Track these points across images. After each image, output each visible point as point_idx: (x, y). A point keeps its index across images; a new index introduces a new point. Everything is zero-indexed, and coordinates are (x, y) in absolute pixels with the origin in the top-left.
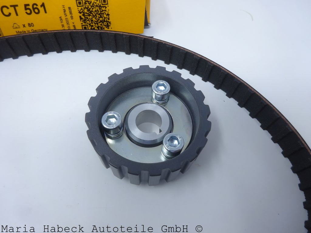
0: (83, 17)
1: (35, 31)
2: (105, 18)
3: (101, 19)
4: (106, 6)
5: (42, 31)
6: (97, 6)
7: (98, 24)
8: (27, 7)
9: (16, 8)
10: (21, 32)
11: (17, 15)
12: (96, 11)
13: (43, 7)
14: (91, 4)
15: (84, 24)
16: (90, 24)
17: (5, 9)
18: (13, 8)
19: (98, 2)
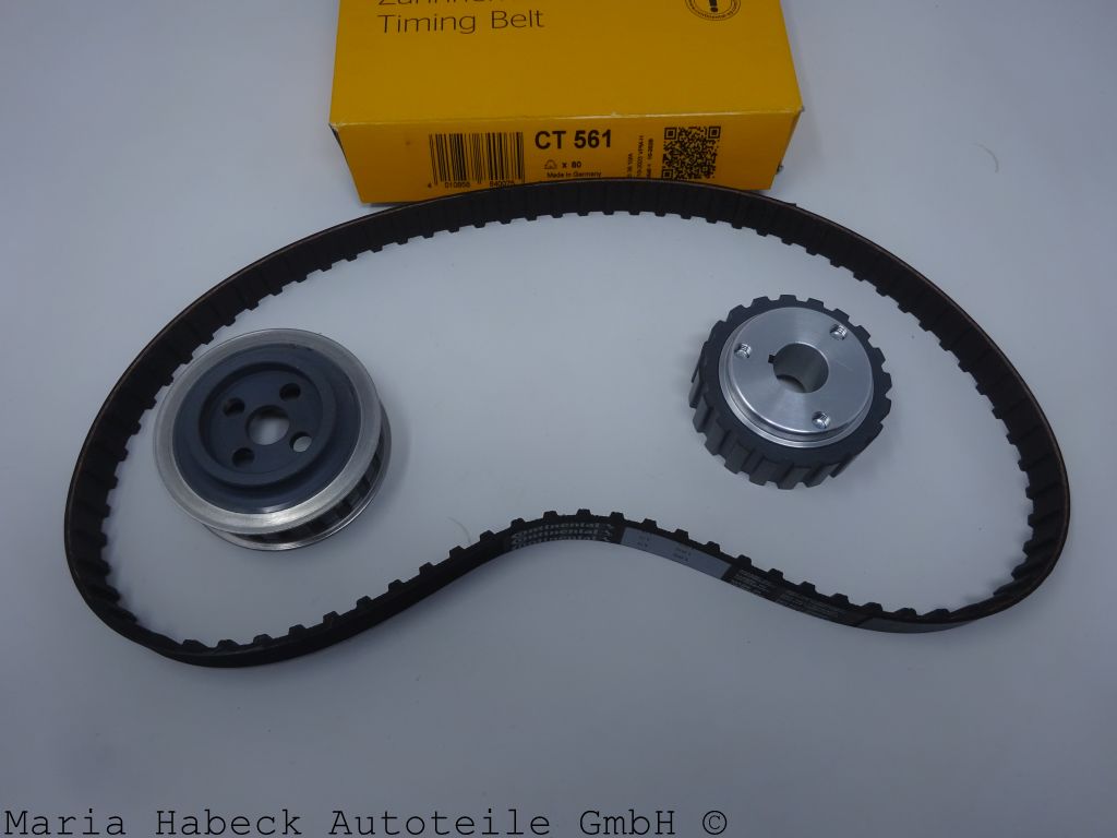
0: (669, 157)
2: (707, 160)
3: (700, 161)
4: (716, 140)
5: (593, 174)
6: (699, 139)
7: (691, 169)
8: (581, 135)
9: (562, 136)
10: (555, 175)
11: (559, 146)
12: (694, 148)
13: (605, 138)
14: (690, 137)
15: (667, 168)
16: (677, 169)
17: (542, 137)
18: (556, 136)
19: (703, 134)
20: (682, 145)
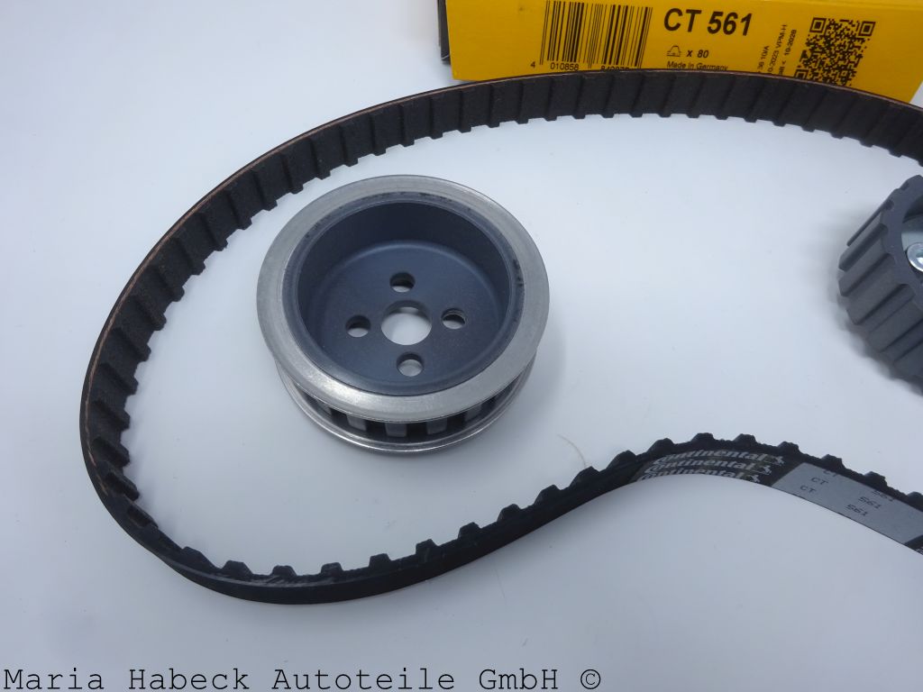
0: (809, 54)
1: (704, 68)
2: (850, 62)
3: (841, 63)
4: (866, 38)
5: (718, 69)
6: (847, 36)
7: (829, 71)
8: (717, 18)
9: (697, 15)
10: (676, 65)
11: (690, 29)
12: (840, 45)
13: (745, 22)
14: (839, 31)
16: (813, 70)
17: (674, 15)
18: (690, 15)
19: (854, 29)
20: (827, 39)
